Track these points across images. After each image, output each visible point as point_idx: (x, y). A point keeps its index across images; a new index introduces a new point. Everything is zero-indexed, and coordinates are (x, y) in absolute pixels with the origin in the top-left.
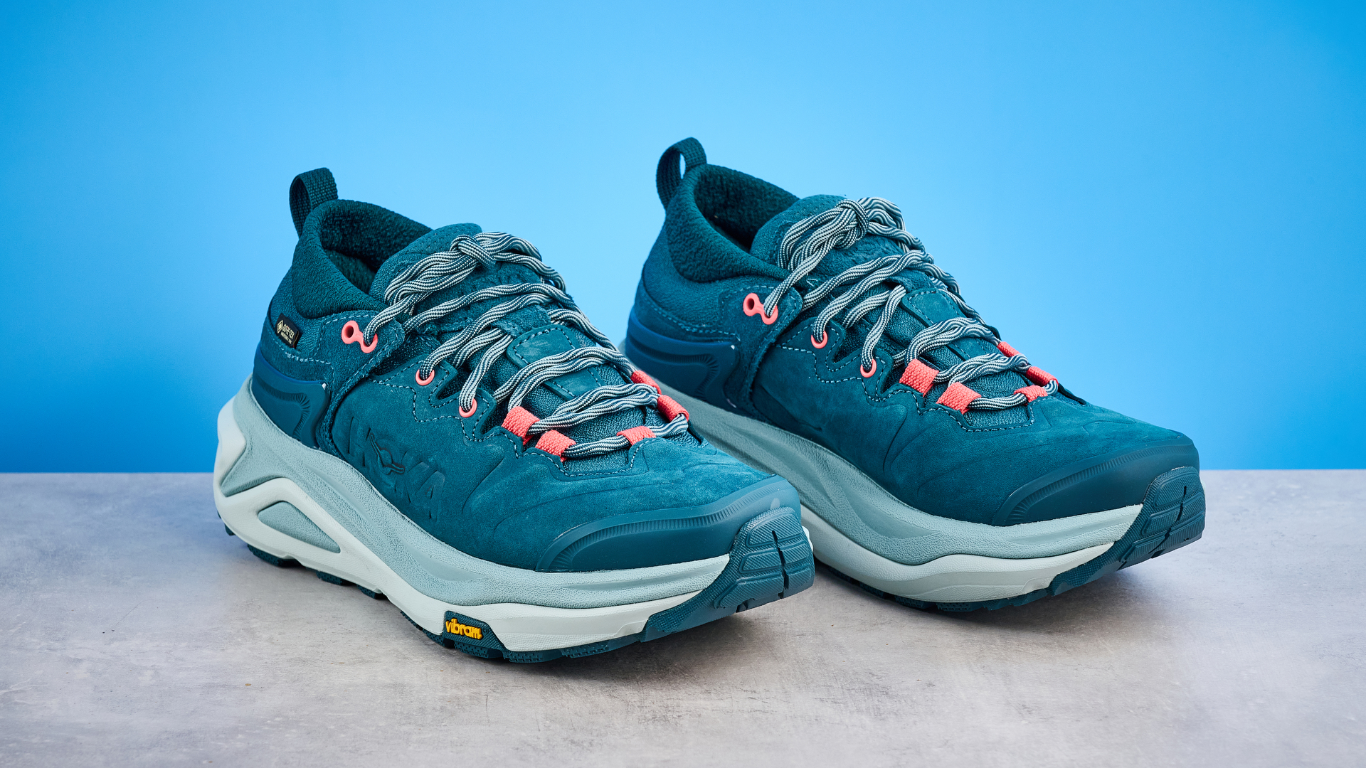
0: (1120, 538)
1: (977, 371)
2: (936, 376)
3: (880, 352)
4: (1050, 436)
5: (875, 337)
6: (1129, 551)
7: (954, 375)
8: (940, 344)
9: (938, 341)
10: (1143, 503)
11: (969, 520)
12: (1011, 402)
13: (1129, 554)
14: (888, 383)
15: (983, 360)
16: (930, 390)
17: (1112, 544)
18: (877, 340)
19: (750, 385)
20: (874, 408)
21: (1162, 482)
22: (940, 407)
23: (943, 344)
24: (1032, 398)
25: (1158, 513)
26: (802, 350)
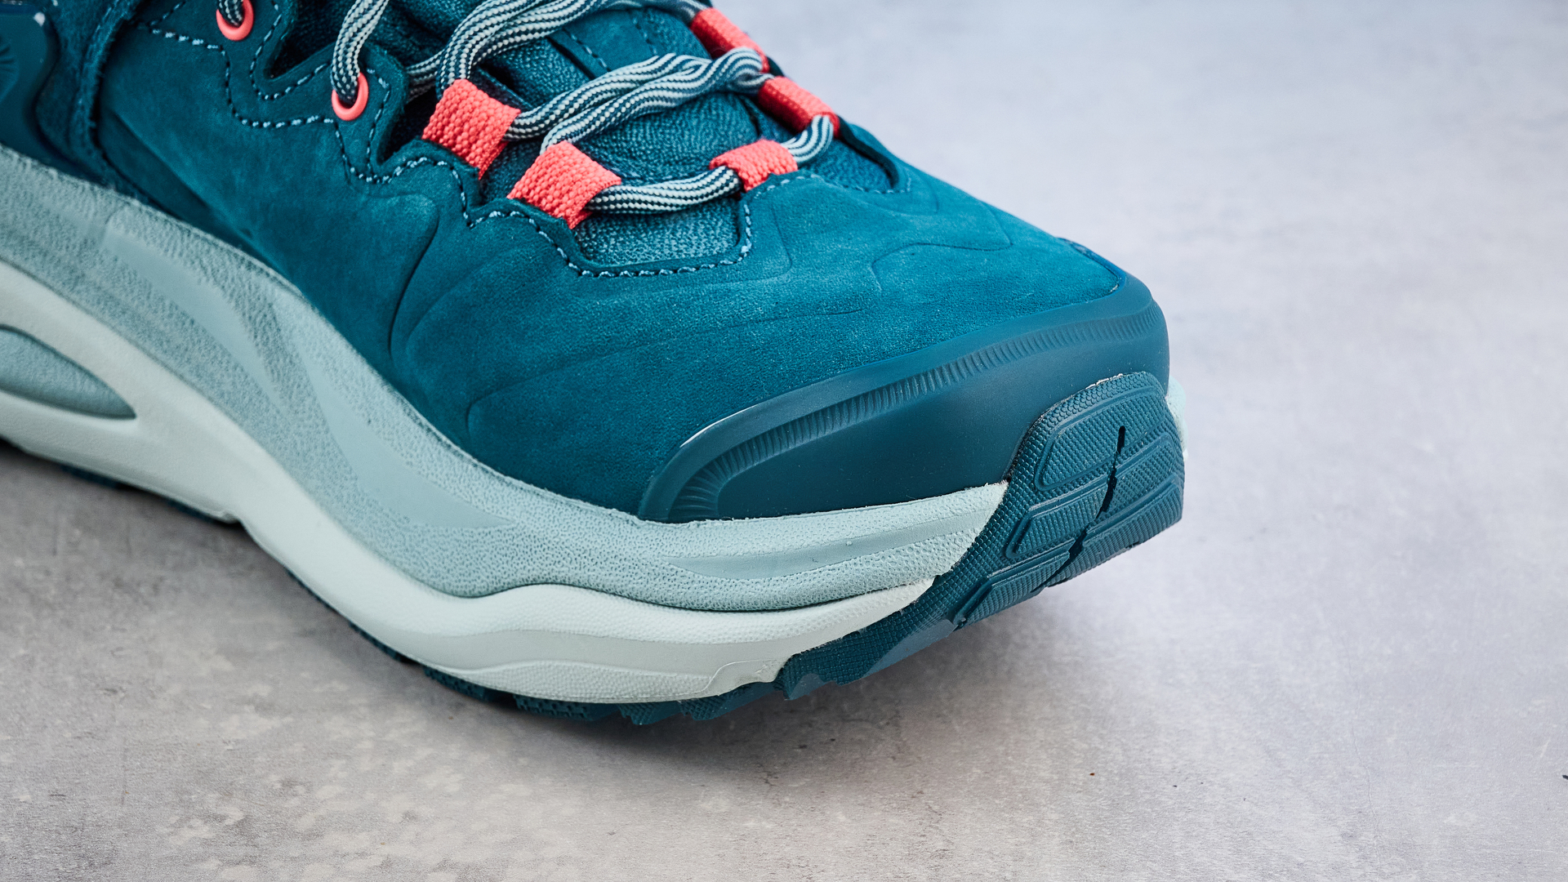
0: (948, 569)
1: (618, 109)
2: (513, 125)
3: (380, 58)
4: (785, 293)
5: (364, 20)
6: (972, 599)
7: (556, 121)
8: (530, 36)
9: (523, 28)
10: (1009, 480)
11: (585, 498)
12: (699, 193)
13: (975, 605)
14: (395, 140)
15: (635, 77)
16: (500, 157)
17: (929, 583)
18: (371, 26)
19: (87, 111)
20: (363, 199)
21: (1064, 420)
22: (517, 209)
23: (537, 35)
24: (753, 175)
25: (1048, 502)
26: (196, 42)
